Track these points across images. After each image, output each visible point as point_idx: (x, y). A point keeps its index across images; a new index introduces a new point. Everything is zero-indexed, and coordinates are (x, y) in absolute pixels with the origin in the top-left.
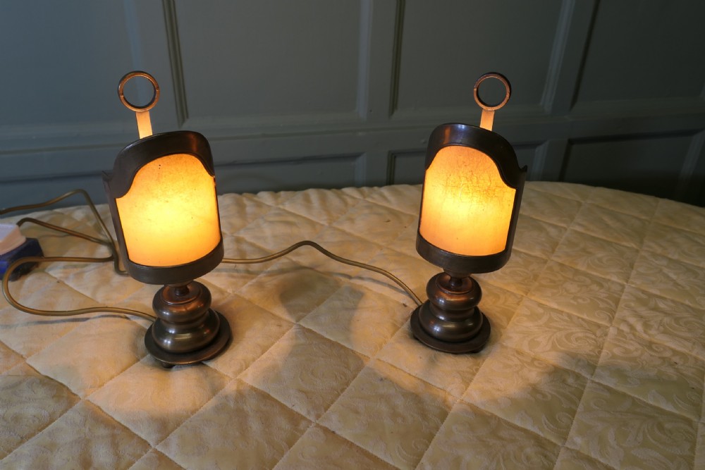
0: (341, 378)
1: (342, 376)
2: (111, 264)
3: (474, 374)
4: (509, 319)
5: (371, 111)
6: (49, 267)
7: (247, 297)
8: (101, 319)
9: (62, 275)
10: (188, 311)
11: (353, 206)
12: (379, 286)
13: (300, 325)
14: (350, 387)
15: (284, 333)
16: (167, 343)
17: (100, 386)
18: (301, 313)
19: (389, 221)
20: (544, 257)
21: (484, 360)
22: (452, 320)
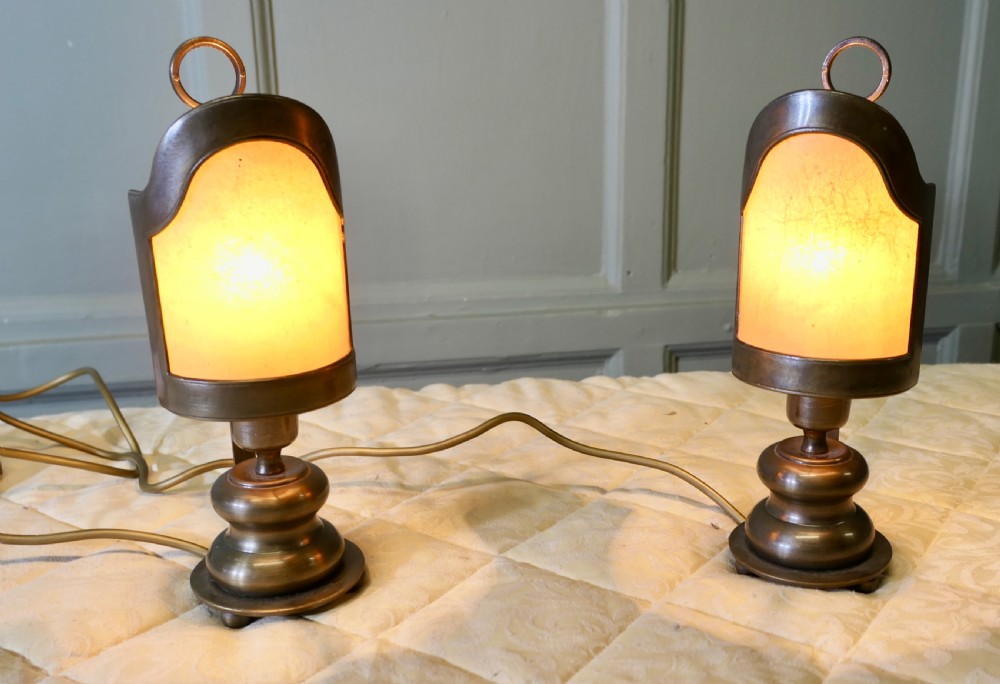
0: (593, 630)
1: (596, 628)
2: (134, 483)
3: (869, 621)
4: (927, 542)
5: (629, 273)
6: (9, 490)
7: (398, 522)
8: (105, 555)
9: (34, 500)
10: (280, 501)
11: (604, 399)
12: (664, 500)
13: (506, 558)
14: (612, 645)
15: (474, 571)
16: (237, 576)
17: (91, 655)
18: (508, 541)
19: (673, 413)
20: (981, 457)
21: (884, 603)
22: (813, 521)
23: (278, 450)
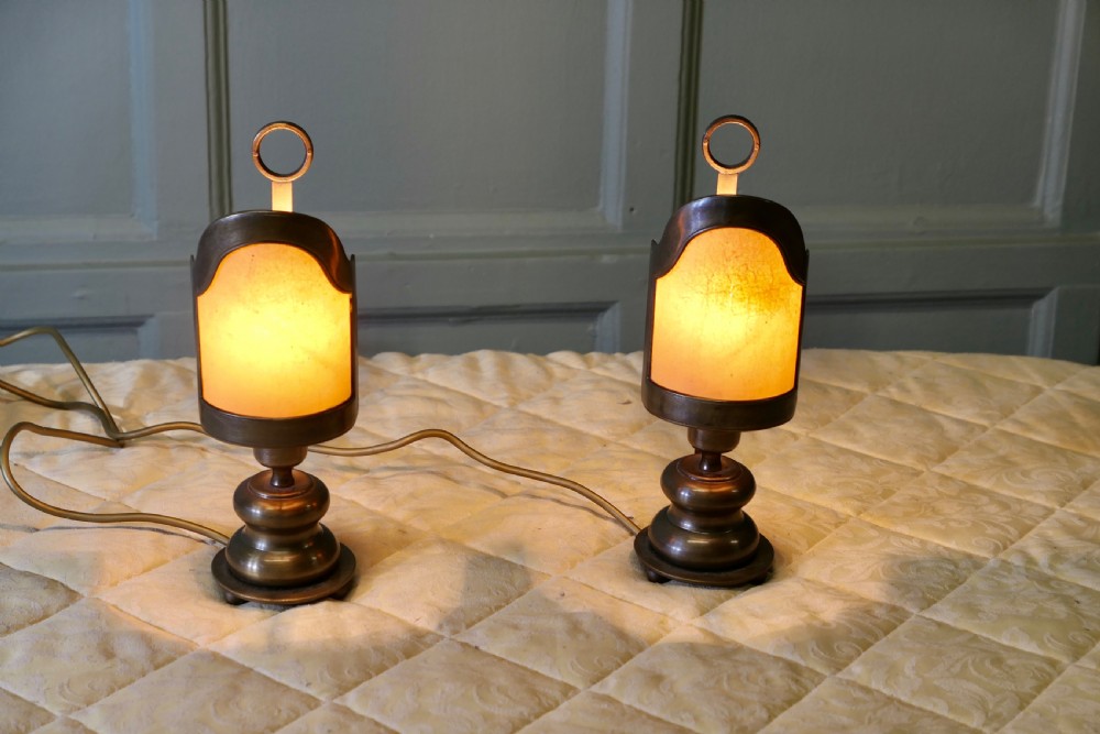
0: (499, 595)
1: (500, 592)
3: (720, 601)
5: (632, 210)
14: (512, 605)
22: (702, 529)
23: (289, 469)
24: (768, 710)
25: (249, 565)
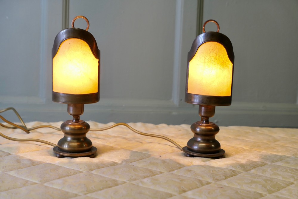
5: (181, 100)
24: (225, 177)
25: (65, 146)
